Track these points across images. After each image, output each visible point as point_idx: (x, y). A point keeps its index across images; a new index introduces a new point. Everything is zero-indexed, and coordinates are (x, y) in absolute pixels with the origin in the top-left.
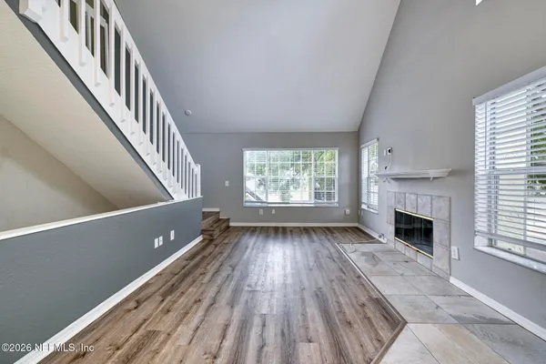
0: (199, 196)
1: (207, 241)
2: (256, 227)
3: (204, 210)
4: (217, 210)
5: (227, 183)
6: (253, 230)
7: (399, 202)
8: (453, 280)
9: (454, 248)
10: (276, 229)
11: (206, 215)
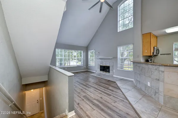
7: (101, 63)
8: (114, 76)
9: (114, 70)
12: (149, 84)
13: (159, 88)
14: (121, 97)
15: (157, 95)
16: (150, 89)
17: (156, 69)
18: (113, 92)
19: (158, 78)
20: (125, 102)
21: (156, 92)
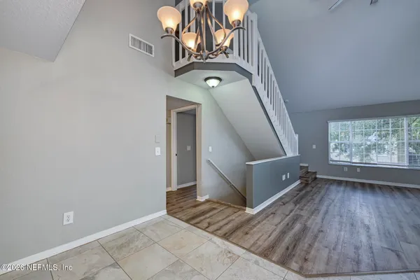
0: (297, 154)
1: (303, 185)
2: (341, 181)
3: (301, 165)
4: (306, 165)
5: (314, 147)
6: (340, 183)
10: (363, 185)
11: (302, 168)
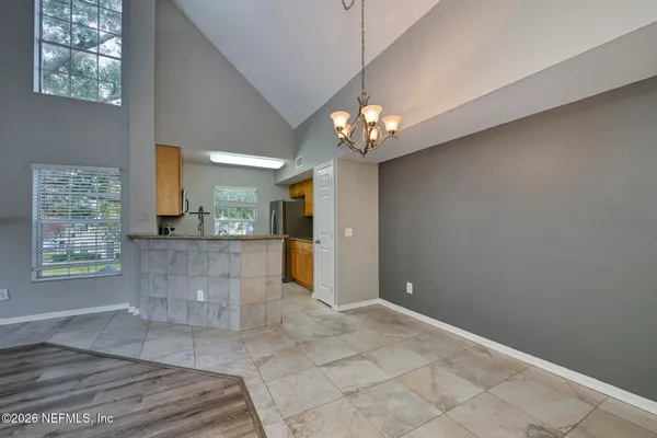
12: (201, 296)
13: (229, 296)
14: (142, 374)
15: (225, 313)
16: (206, 306)
17: (221, 251)
18: (86, 382)
19: (226, 272)
20: (166, 376)
21: (222, 308)
